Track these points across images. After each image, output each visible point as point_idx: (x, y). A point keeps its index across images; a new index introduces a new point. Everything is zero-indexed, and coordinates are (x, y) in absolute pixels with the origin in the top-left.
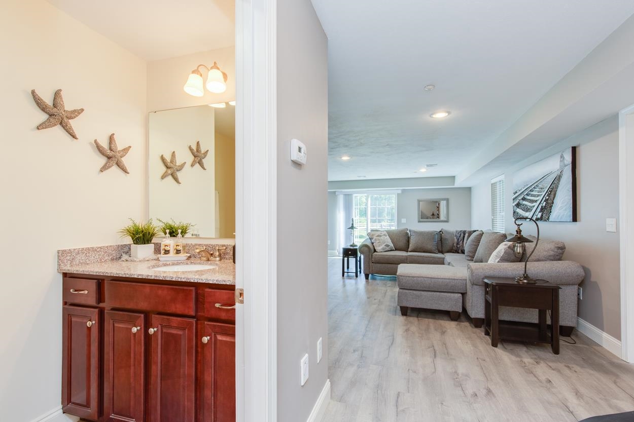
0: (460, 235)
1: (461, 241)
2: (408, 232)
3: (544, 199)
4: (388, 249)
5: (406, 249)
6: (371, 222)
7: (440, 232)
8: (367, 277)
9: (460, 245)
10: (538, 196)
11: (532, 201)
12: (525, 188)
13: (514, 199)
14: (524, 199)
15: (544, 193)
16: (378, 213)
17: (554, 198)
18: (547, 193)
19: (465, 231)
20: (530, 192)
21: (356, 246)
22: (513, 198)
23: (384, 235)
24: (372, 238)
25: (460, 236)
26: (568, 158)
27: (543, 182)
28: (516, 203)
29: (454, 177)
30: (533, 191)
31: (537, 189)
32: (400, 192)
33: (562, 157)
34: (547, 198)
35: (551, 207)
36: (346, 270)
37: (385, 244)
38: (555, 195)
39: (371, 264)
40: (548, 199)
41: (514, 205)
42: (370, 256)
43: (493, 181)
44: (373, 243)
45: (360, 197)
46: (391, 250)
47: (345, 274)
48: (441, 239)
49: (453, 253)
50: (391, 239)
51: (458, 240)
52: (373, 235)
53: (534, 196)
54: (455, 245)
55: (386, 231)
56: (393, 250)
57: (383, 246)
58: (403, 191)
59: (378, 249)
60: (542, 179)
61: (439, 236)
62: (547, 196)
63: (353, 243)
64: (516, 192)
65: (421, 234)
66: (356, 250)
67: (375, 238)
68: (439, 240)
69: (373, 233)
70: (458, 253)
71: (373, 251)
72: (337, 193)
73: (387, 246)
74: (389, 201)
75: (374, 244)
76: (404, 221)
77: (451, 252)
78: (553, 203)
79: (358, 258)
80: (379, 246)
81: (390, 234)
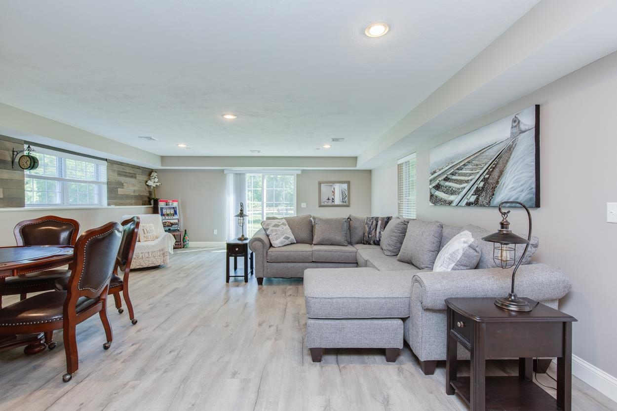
0: (372, 222)
1: (373, 230)
2: (312, 219)
3: (482, 178)
4: (287, 242)
5: (310, 242)
6: (267, 207)
7: (348, 218)
8: (260, 281)
9: (373, 235)
10: (470, 175)
11: (461, 182)
12: (450, 166)
13: (431, 181)
14: (447, 179)
15: (481, 172)
16: (275, 197)
17: (499, 177)
18: (487, 171)
19: (378, 218)
20: (457, 171)
21: (246, 239)
22: (430, 178)
23: (283, 224)
24: (267, 229)
25: (372, 224)
26: (528, 121)
27: (480, 157)
28: (434, 185)
29: (356, 158)
30: (461, 170)
31: (470, 166)
32: (299, 172)
33: (516, 121)
34: (487, 176)
35: (494, 188)
36: (232, 273)
37: (284, 236)
38: (501, 173)
39: (266, 264)
40: (488, 178)
41: (431, 187)
42: (265, 253)
43: (400, 162)
44: (268, 236)
45: (254, 177)
46: (292, 244)
47: (231, 279)
48: (350, 228)
49: (364, 244)
50: (291, 229)
51: (370, 228)
52: (268, 225)
53: (465, 175)
54: (366, 234)
55: (284, 218)
56: (294, 243)
57: (282, 239)
58: (303, 171)
59: (276, 243)
60: (479, 153)
61: (348, 223)
62: (487, 174)
63: (243, 236)
64: (435, 172)
65: (328, 222)
66: (246, 245)
67: (271, 228)
68: (347, 228)
69: (269, 221)
70: (370, 244)
71: (268, 246)
72: (225, 172)
73: (287, 238)
74: (288, 182)
75: (270, 237)
76: (303, 205)
77: (361, 243)
78: (497, 182)
79: (249, 256)
80: (277, 239)
81: (290, 222)
